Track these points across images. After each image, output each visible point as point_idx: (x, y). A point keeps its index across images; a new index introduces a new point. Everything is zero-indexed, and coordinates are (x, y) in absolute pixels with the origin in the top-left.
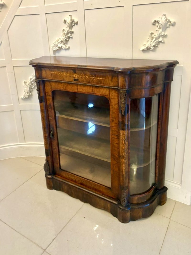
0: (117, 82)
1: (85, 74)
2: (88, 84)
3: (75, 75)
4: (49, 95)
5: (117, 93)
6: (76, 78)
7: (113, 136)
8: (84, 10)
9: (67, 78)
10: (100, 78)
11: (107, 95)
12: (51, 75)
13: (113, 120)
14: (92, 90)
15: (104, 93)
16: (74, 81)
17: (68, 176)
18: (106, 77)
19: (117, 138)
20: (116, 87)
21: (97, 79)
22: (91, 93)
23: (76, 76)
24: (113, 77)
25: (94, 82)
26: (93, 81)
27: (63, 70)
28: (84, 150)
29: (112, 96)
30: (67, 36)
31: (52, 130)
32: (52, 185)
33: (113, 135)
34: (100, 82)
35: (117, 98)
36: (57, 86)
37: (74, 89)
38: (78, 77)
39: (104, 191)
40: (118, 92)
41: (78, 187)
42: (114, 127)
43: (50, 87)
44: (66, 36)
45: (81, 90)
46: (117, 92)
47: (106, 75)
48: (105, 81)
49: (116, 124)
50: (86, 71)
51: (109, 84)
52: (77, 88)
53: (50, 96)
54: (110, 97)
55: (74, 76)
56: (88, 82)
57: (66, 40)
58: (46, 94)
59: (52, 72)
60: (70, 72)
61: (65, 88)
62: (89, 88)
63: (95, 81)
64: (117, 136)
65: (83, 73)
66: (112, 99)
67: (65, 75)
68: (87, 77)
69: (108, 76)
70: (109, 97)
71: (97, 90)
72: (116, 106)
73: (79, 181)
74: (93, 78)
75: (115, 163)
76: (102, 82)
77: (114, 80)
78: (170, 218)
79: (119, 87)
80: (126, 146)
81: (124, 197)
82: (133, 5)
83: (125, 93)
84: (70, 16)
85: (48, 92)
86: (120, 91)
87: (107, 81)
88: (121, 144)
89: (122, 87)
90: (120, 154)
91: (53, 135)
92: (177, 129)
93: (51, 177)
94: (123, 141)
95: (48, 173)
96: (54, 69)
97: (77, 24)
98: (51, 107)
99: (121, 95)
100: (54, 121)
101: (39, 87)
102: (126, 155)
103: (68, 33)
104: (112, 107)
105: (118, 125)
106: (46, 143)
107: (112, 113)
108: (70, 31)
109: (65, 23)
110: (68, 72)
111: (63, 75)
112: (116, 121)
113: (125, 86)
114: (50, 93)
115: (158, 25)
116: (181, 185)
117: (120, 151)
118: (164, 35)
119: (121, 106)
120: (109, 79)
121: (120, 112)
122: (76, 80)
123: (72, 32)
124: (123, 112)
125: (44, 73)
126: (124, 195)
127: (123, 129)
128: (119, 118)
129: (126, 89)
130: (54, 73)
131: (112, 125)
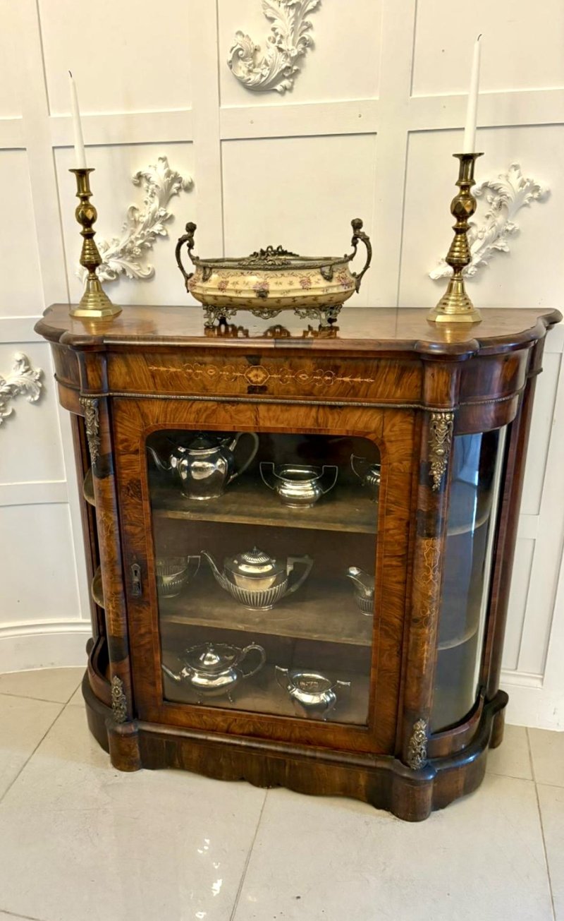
0: (416, 386)
1: (295, 369)
2: (304, 400)
3: (255, 372)
4: (132, 449)
5: (412, 421)
6: (257, 382)
7: (386, 561)
8: (221, 140)
9: (222, 385)
10: (355, 380)
11: (375, 432)
12: (153, 376)
13: (391, 509)
14: (317, 418)
15: (360, 426)
16: (249, 393)
17: (200, 716)
18: (379, 374)
19: (399, 564)
20: (412, 403)
21: (343, 382)
22: (310, 430)
23: (257, 376)
24: (403, 370)
25: (327, 391)
26: (326, 390)
27: (208, 359)
28: (257, 620)
29: (393, 433)
30: (148, 230)
31: (136, 572)
32: (139, 756)
33: (385, 557)
34: (353, 391)
35: (410, 437)
36: (168, 416)
37: (242, 423)
38: (266, 378)
39: (342, 739)
40: (414, 420)
41: (244, 743)
42: (391, 532)
43: (139, 421)
44: (145, 233)
45: (273, 422)
46: (410, 420)
47: (378, 367)
48: (373, 386)
49: (401, 519)
50: (300, 358)
51: (385, 397)
52: (253, 417)
53: (136, 452)
54: (383, 437)
55: (249, 378)
56: (303, 395)
57: (142, 246)
58: (120, 447)
59: (155, 368)
60: (237, 365)
61: (205, 422)
62: (303, 411)
63: (333, 389)
64: (400, 559)
65: (286, 365)
66: (391, 442)
67: (211, 377)
69: (387, 370)
70: (380, 437)
71: (334, 419)
72: (405, 463)
73: (241, 726)
74: (327, 378)
75: (390, 646)
76: (359, 391)
77: (405, 380)
78: (533, 780)
79: (423, 404)
80: (437, 587)
81: (419, 743)
82: (410, 132)
83: (450, 420)
84: (164, 159)
85: (126, 440)
86: (431, 417)
87: (379, 386)
88: (420, 584)
89: (439, 402)
90: (417, 613)
91: (141, 586)
92: (538, 514)
93: (133, 728)
94: (431, 571)
95: (121, 718)
96: (166, 357)
97: (189, 188)
98: (138, 490)
99: (435, 427)
100: (151, 540)
101: (98, 423)
102: (434, 614)
103: (154, 220)
104: (391, 466)
105: (408, 524)
106: (118, 615)
107: (389, 487)
108: (162, 214)
109: (139, 185)
110: (224, 364)
111: (206, 375)
112: (402, 511)
113: (450, 400)
114: (137, 444)
115: (493, 200)
116: (542, 680)
117: (417, 605)
118: (513, 229)
119: (431, 463)
120: (387, 379)
121: (423, 479)
122: (258, 390)
123: (169, 218)
124: (437, 482)
125: (120, 371)
126: (420, 736)
127: (431, 535)
128: (416, 501)
129: (451, 408)
130: (165, 369)
131: (385, 527)
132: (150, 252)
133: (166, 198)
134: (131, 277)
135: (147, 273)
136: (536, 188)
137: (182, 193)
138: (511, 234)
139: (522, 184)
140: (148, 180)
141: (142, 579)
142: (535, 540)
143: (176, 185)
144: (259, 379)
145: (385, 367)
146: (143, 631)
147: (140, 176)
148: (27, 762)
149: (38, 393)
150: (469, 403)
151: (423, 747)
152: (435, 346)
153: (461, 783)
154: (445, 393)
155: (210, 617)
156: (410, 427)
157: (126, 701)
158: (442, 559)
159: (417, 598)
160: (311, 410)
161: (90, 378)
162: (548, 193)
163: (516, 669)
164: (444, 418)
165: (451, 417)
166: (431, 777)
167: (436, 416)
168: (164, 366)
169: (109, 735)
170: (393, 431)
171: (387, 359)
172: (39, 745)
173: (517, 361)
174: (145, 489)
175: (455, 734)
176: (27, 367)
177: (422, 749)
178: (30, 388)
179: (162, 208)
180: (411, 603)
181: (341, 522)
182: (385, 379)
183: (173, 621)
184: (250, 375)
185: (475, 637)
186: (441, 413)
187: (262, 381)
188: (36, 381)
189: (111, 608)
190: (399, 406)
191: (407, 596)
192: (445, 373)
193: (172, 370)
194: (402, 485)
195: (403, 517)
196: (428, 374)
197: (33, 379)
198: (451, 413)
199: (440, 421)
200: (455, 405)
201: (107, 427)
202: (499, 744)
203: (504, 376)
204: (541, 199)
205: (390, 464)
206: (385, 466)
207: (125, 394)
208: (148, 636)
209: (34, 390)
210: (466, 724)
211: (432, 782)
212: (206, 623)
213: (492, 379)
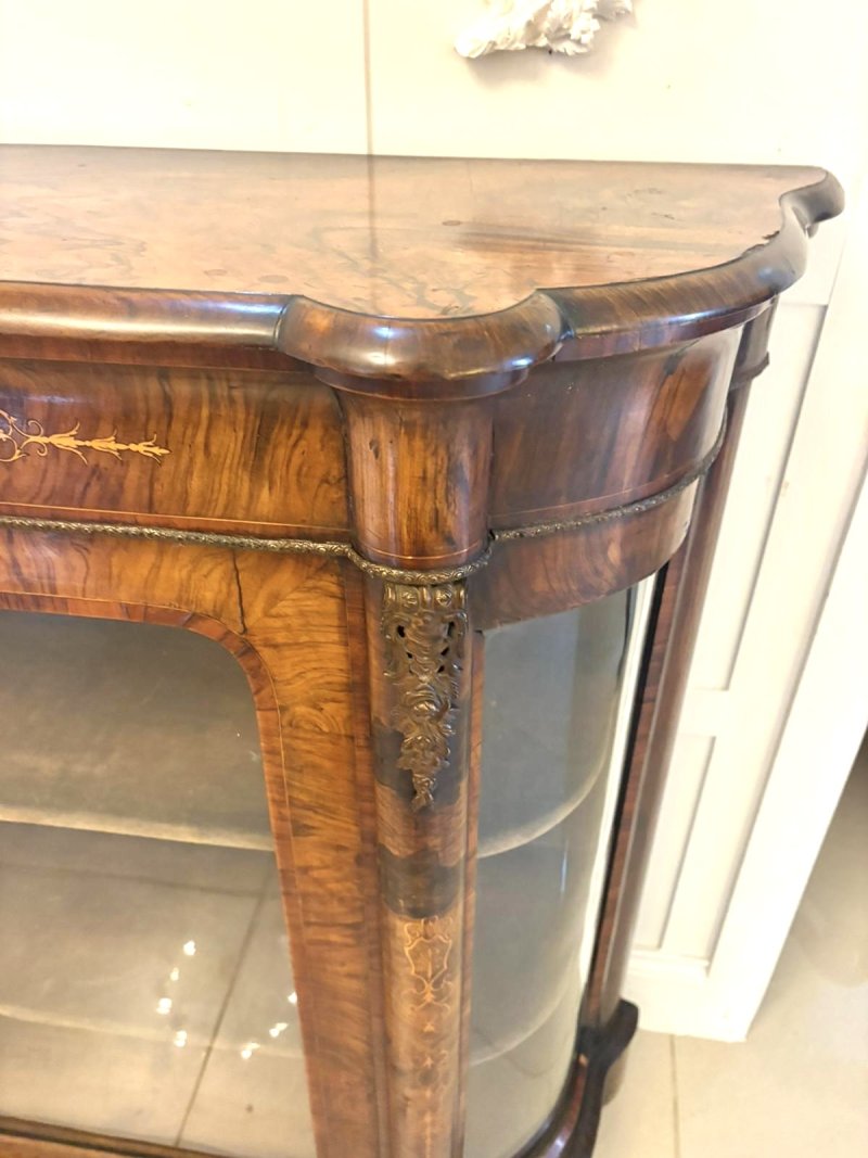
0: (325, 480)
5: (334, 588)
10: (96, 444)
11: (217, 616)
13: (307, 822)
15: (164, 595)
18: (177, 427)
19: (350, 941)
20: (322, 539)
21: (52, 447)
24: (266, 419)
29: (278, 623)
33: (308, 924)
35: (336, 637)
40: (340, 585)
47: (168, 401)
48: (168, 467)
49: (339, 848)
51: (219, 510)
54: (245, 630)
64: (349, 932)
66: (275, 646)
70: (237, 629)
71: (71, 568)
72: (329, 707)
76: (121, 486)
77: (281, 453)
79: (356, 545)
86: (384, 592)
87: (189, 472)
92: (727, 687)
94: (430, 987)
99: (401, 632)
104: (287, 717)
107: (290, 768)
112: (338, 828)
113: (447, 539)
119: (404, 734)
120: (214, 450)
121: (385, 777)
124: (423, 789)
129: (457, 567)
131: (298, 862)
145: (195, 403)
150: (531, 531)
152: (385, 332)
154: (427, 519)
156: (332, 606)
164: (428, 603)
165: (455, 599)
170: (278, 616)
173: (701, 372)
182: (207, 446)
196: (361, 436)
203: (658, 425)
205: (283, 709)
206: (271, 714)
213: (612, 443)
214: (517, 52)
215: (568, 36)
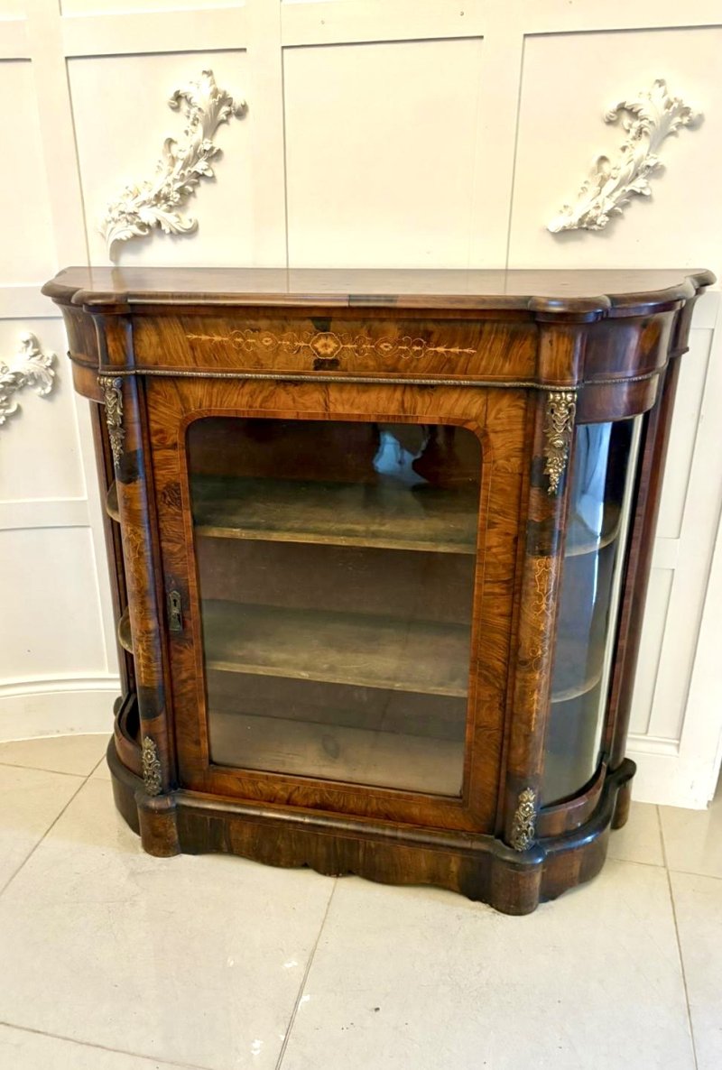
0: (529, 359)
1: (374, 335)
2: (387, 378)
3: (323, 341)
4: (169, 442)
5: (523, 405)
6: (326, 355)
7: (487, 588)
8: (284, 47)
9: (281, 359)
10: (452, 350)
11: (476, 419)
12: (193, 348)
13: (496, 521)
14: (403, 402)
15: (458, 412)
16: (316, 369)
17: (255, 783)
18: (482, 342)
19: (504, 591)
20: (525, 381)
21: (436, 352)
22: (394, 417)
23: (326, 346)
24: (514, 337)
25: (415, 367)
26: (414, 364)
27: (263, 323)
28: (325, 666)
29: (499, 422)
30: (189, 169)
31: (175, 601)
32: (176, 837)
33: (486, 582)
34: (448, 365)
35: (521, 427)
36: (214, 399)
37: (307, 408)
38: (337, 348)
39: (431, 814)
40: (526, 403)
41: (307, 820)
42: (494, 550)
43: (178, 405)
44: (186, 173)
45: (347, 407)
46: (521, 403)
47: (481, 333)
48: (473, 359)
49: (507, 534)
50: (382, 320)
51: (490, 373)
52: (322, 400)
53: (174, 446)
54: (486, 426)
55: (316, 350)
56: (385, 371)
57: (181, 191)
58: (154, 440)
59: (195, 337)
60: (300, 332)
61: (261, 407)
62: (384, 394)
63: (423, 364)
64: (505, 585)
65: (364, 332)
66: (496, 432)
67: (267, 347)
68: (382, 346)
69: (493, 336)
70: (482, 426)
71: (424, 403)
72: (513, 460)
73: (306, 796)
74: (416, 348)
75: (490, 696)
76: (456, 366)
77: (515, 350)
78: (665, 867)
79: (538, 381)
80: (550, 621)
81: (525, 819)
82: (526, 36)
83: (572, 401)
84: (209, 73)
85: (161, 431)
86: (547, 398)
87: (482, 359)
88: (529, 616)
89: (557, 378)
90: (525, 653)
91: (182, 620)
92: (678, 537)
93: (169, 802)
94: (544, 599)
95: (154, 790)
96: (208, 321)
97: (241, 113)
98: (177, 496)
99: (552, 412)
100: (193, 560)
101: (122, 410)
102: (547, 654)
103: (196, 156)
104: (495, 465)
105: (516, 540)
106: (149, 659)
107: (492, 492)
108: (207, 147)
109: (176, 109)
110: (284, 330)
111: (259, 344)
112: (508, 524)
113: (572, 375)
114: (175, 436)
115: (630, 126)
116: (678, 746)
117: (526, 643)
118: (656, 165)
119: (547, 458)
120: (493, 349)
121: (535, 483)
122: (327, 366)
123: (216, 153)
124: (554, 483)
125: (149, 342)
126: (527, 809)
127: (545, 553)
128: (527, 510)
129: (573, 385)
130: (208, 338)
131: (487, 544)
132: (192, 199)
133: (212, 126)
134: (168, 231)
135: (188, 225)
136: (685, 111)
137: (233, 120)
138: (655, 171)
139: (668, 105)
140: (189, 102)
141: (182, 610)
142: (673, 570)
143: (225, 109)
144: (329, 351)
145: (490, 333)
146: (184, 675)
147: (178, 97)
148: (36, 846)
149: (50, 383)
150: (596, 382)
151: (531, 824)
152: (553, 302)
153: (576, 870)
154: (566, 365)
155: (266, 663)
156: (521, 413)
157: (161, 768)
158: (558, 585)
159: (525, 635)
160: (395, 390)
161: (110, 350)
162: (701, 117)
163: (647, 732)
164: (564, 399)
165: (573, 397)
166: (540, 860)
167: (555, 397)
168: (206, 334)
169: (139, 812)
170: (500, 419)
171: (494, 322)
172: (53, 825)
173: (657, 328)
174: (185, 495)
175: (571, 808)
176: (36, 350)
177: (529, 826)
178: (40, 377)
179: (206, 140)
180: (517, 640)
181: (431, 540)
182: (491, 348)
183: (219, 668)
184: (317, 345)
185: (598, 688)
186: (560, 392)
187: (332, 353)
188: (48, 367)
189: (141, 651)
190: (507, 384)
191: (513, 633)
192: (566, 339)
193: (217, 338)
194: (508, 488)
195: (510, 532)
196: (545, 341)
197: (44, 366)
198: (573, 392)
199: (559, 404)
200: (578, 383)
201: (134, 414)
202: (623, 824)
203: (641, 346)
204: (692, 125)
205: (494, 462)
206: (488, 465)
207: (156, 372)
208: (190, 682)
209: (45, 379)
210: (584, 796)
211: (541, 866)
212: (261, 671)
213: (625, 350)
214: (575, 230)
215: (596, 224)
